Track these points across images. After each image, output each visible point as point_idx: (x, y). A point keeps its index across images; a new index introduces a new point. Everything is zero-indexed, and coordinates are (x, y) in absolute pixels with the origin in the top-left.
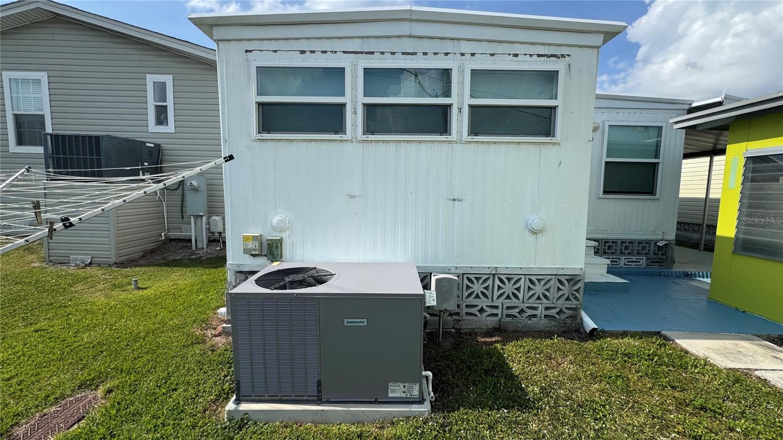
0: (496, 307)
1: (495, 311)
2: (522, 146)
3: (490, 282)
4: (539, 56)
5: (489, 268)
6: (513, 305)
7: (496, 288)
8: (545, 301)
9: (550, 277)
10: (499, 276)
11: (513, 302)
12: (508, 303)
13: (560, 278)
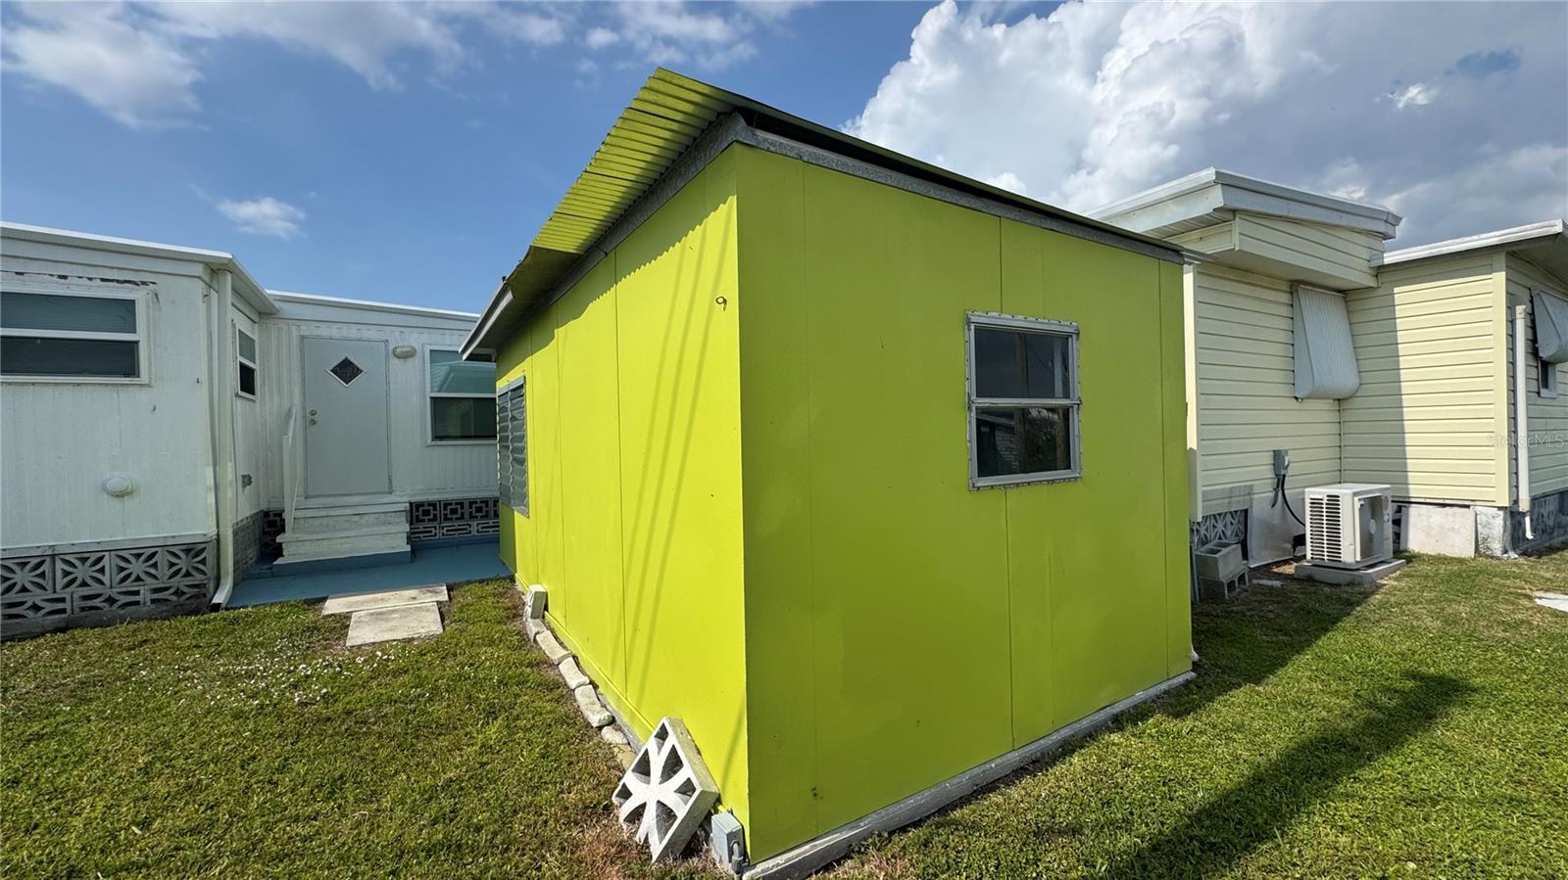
0: (63, 600)
1: (60, 606)
2: (84, 388)
3: (46, 567)
4: (103, 280)
5: (38, 547)
6: (91, 593)
7: (59, 574)
8: (149, 580)
9: (154, 550)
10: (62, 556)
11: (95, 588)
12: (86, 591)
13: (171, 549)
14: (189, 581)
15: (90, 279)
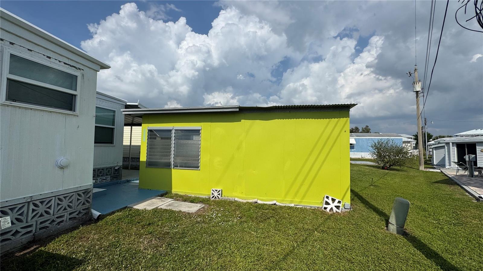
0: (30, 226)
1: (29, 229)
2: (53, 114)
3: (25, 209)
4: (65, 63)
5: (24, 198)
7: (31, 211)
8: (69, 209)
9: (72, 194)
10: (34, 202)
11: (46, 217)
12: (42, 219)
13: (79, 193)
14: (84, 207)
15: (60, 61)
